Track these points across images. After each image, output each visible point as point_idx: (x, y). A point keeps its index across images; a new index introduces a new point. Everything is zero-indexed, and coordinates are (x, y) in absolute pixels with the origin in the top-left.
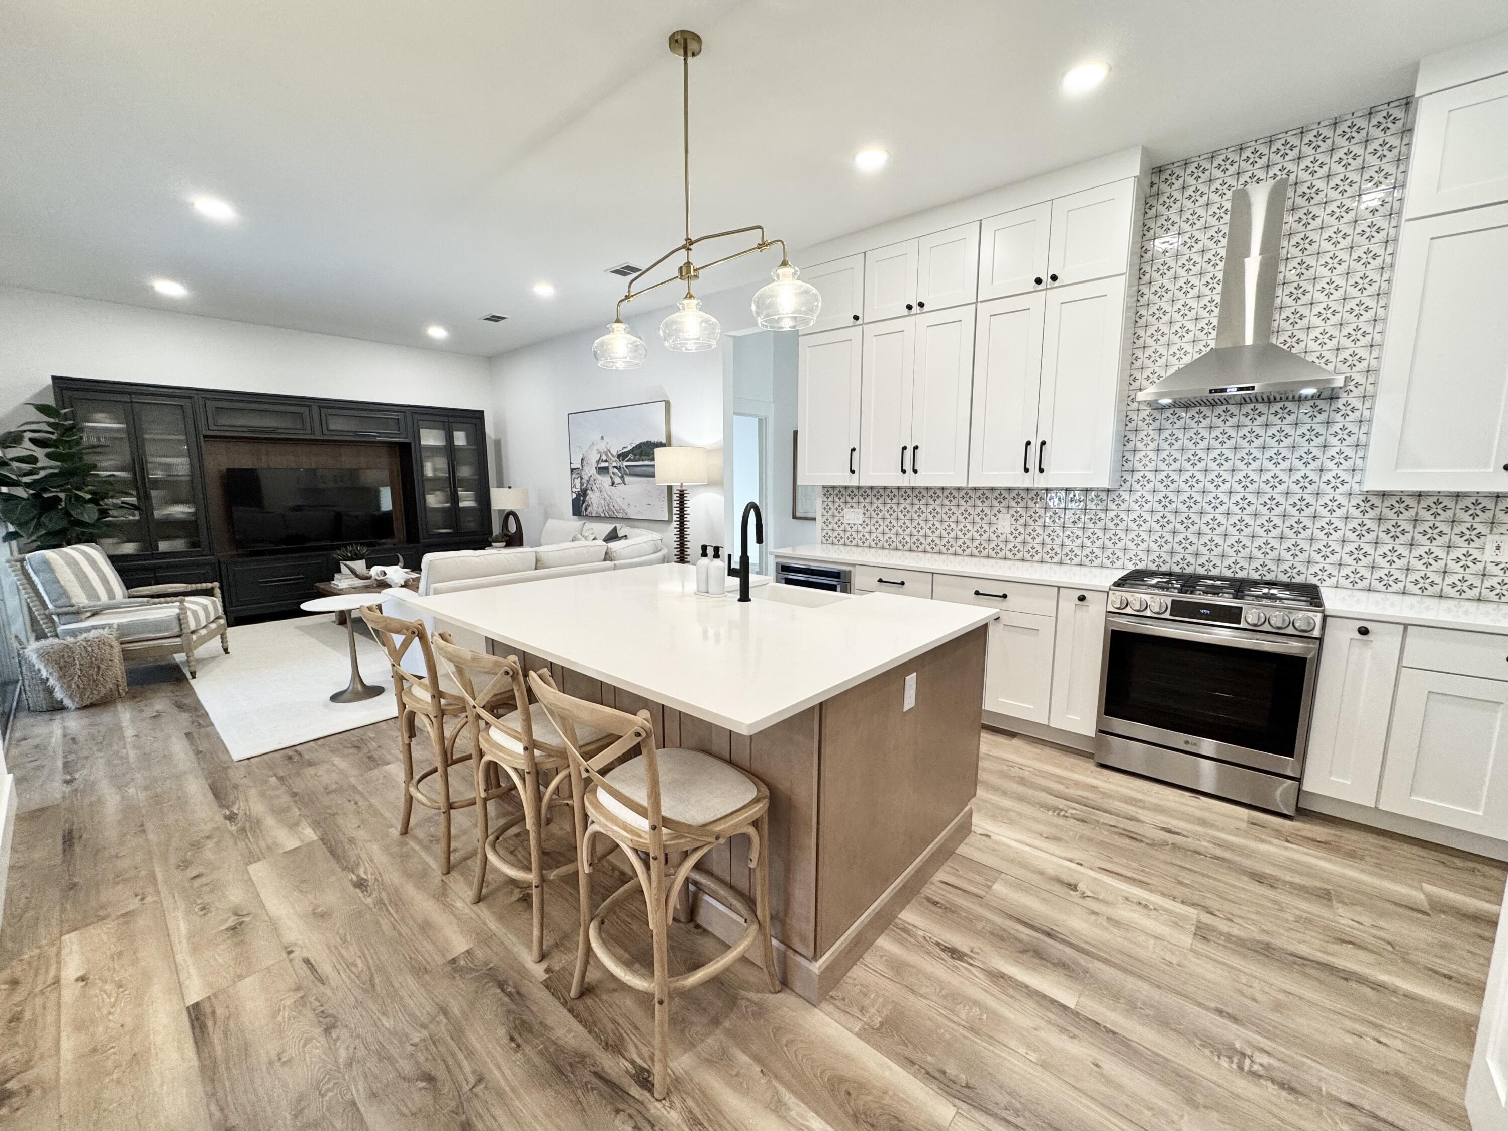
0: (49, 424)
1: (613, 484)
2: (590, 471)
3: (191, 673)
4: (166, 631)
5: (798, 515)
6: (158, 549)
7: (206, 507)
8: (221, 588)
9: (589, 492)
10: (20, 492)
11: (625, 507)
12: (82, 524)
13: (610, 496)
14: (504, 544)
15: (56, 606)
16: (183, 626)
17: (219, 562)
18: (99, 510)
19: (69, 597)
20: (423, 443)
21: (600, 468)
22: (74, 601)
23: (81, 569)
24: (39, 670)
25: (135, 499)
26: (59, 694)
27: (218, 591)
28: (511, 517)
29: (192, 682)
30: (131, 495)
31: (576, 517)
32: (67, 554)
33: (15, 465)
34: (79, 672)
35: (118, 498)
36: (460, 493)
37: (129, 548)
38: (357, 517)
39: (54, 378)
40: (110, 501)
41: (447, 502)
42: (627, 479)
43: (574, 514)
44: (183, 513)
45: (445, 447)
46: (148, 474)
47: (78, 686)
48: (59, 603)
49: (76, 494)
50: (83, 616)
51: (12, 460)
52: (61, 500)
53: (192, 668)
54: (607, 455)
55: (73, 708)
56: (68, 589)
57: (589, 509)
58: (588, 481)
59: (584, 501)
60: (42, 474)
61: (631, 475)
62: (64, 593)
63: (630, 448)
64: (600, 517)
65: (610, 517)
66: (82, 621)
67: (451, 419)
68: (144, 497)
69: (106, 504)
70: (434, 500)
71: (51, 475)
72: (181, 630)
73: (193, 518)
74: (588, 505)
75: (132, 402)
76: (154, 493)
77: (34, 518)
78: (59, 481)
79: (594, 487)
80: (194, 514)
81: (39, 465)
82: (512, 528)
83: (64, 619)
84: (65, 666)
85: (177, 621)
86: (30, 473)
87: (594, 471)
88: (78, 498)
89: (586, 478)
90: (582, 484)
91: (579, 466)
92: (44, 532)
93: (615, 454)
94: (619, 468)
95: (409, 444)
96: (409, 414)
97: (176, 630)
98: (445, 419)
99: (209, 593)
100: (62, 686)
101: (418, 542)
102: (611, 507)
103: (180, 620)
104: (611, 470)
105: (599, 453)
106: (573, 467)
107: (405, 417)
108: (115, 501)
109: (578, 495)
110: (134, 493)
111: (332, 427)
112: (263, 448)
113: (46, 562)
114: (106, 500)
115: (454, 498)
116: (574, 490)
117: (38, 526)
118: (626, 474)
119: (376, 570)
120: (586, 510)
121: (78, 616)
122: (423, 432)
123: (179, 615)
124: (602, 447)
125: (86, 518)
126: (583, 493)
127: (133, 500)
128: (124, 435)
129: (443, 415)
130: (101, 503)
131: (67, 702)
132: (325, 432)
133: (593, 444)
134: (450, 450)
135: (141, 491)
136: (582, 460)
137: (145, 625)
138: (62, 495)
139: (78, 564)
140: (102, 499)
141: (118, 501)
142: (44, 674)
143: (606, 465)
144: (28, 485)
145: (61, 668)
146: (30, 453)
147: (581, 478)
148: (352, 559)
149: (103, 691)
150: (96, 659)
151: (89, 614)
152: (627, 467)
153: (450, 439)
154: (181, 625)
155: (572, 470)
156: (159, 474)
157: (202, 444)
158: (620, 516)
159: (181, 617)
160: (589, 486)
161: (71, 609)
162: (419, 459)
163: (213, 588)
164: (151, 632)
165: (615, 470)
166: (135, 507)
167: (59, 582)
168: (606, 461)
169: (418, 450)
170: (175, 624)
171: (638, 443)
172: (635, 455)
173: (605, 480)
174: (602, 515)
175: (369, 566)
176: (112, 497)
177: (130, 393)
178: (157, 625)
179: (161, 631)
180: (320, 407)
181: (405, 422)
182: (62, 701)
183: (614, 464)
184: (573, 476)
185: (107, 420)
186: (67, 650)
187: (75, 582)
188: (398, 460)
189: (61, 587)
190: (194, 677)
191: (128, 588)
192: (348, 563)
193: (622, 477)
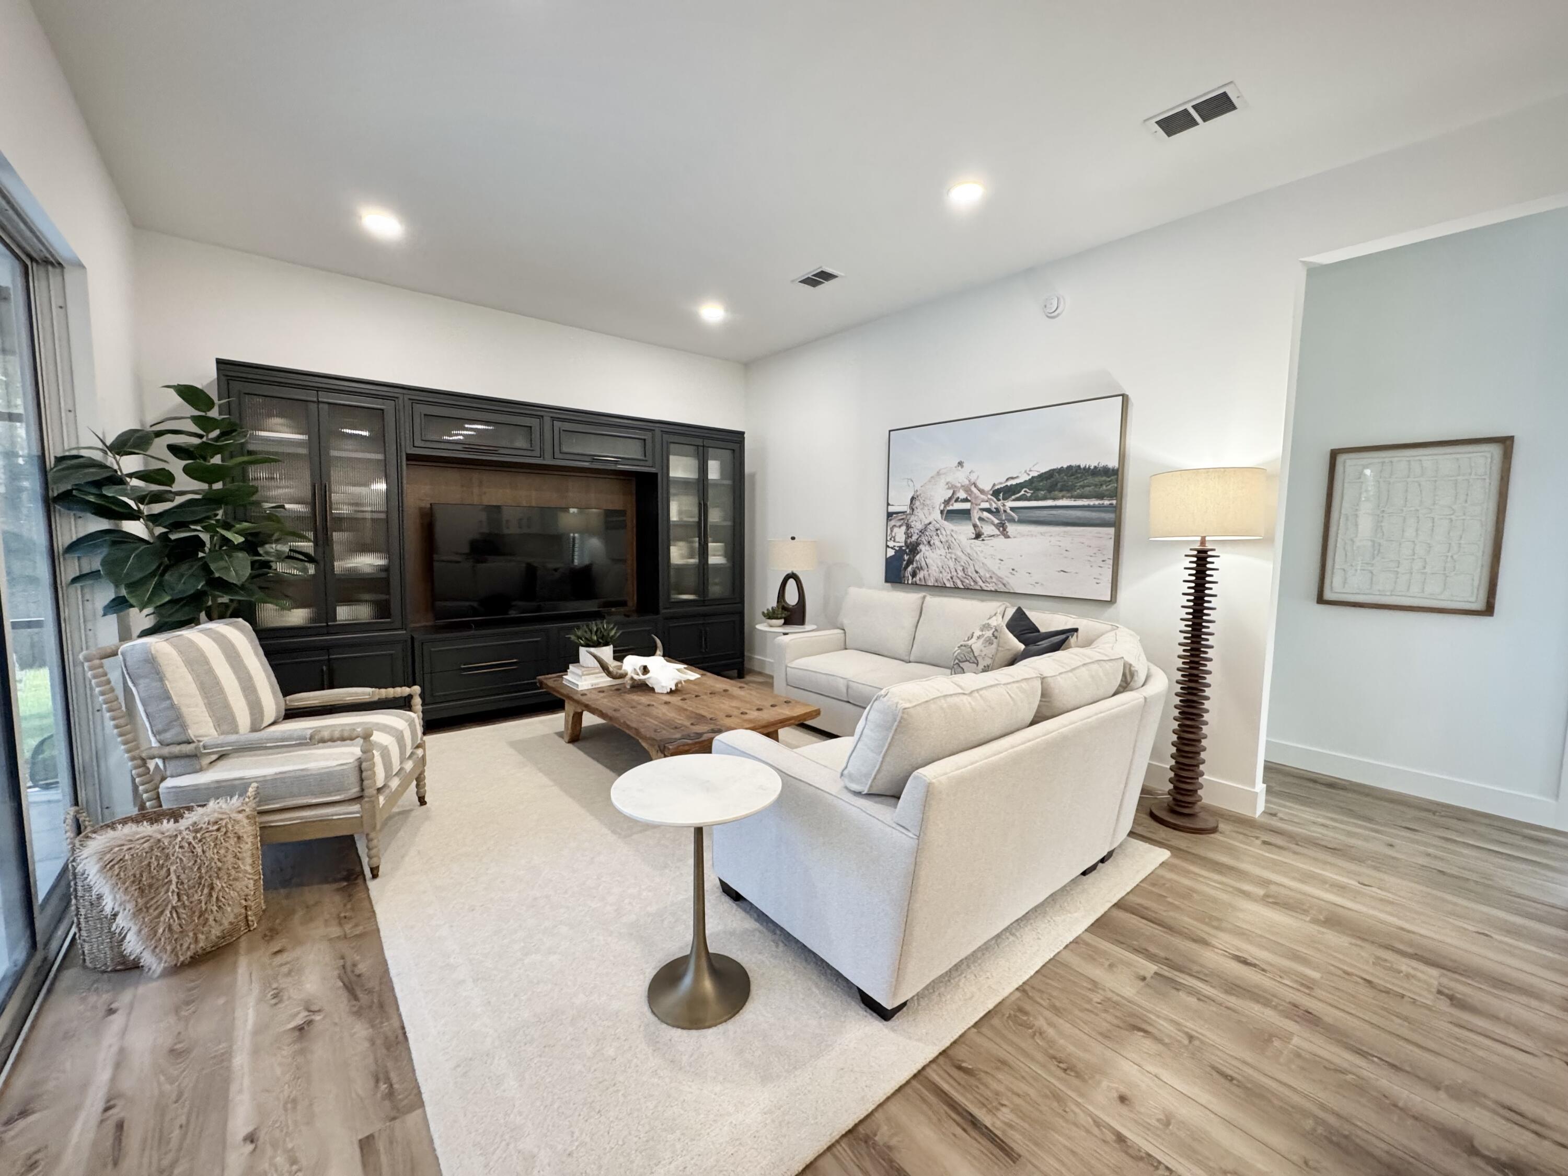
0: (196, 420)
1: (978, 536)
2: (929, 514)
3: (372, 870)
4: (338, 791)
5: (1328, 595)
6: (335, 619)
7: (401, 557)
8: (422, 696)
9: (923, 548)
10: (135, 528)
11: (1003, 573)
12: (223, 585)
13: (969, 556)
14: (782, 621)
15: (161, 743)
16: (366, 783)
17: (412, 638)
18: (253, 563)
19: (184, 727)
20: (672, 474)
21: (950, 512)
22: (192, 733)
23: (210, 671)
24: (100, 897)
25: (311, 544)
26: (133, 945)
27: (417, 702)
28: (791, 582)
29: (372, 885)
30: (305, 538)
31: (889, 585)
32: (191, 643)
33: (135, 482)
34: (175, 899)
35: (286, 543)
36: (710, 544)
37: (298, 617)
38: (556, 570)
39: (220, 362)
40: (272, 548)
41: (692, 557)
42: (1011, 528)
43: (887, 581)
44: (371, 565)
45: (698, 480)
46: (331, 509)
47: (170, 928)
48: (168, 736)
49: (223, 536)
50: (205, 761)
51: (131, 475)
52: (203, 544)
53: (374, 862)
54: (967, 490)
55: (159, 971)
56: (184, 710)
57: (921, 575)
58: (922, 532)
59: (910, 562)
60: (179, 500)
61: (1021, 521)
62: (177, 718)
63: (1024, 478)
64: (944, 587)
65: (967, 589)
66: (201, 770)
67: (707, 443)
68: (323, 541)
69: (267, 553)
70: (678, 554)
71: (190, 502)
72: (362, 790)
73: (383, 575)
74: (920, 568)
75: (319, 402)
76: (336, 536)
77: (153, 575)
78: (201, 513)
79: (935, 540)
80: (385, 569)
81: (175, 488)
82: (792, 598)
83: (172, 766)
84: (151, 886)
85: (356, 773)
86: (157, 498)
87: (937, 515)
88: (225, 541)
89: (917, 526)
90: (908, 536)
91: (906, 508)
92: (167, 599)
93: (987, 487)
94: (996, 512)
95: (656, 475)
96: (658, 433)
97: (354, 791)
98: (699, 442)
99: (404, 704)
100: (140, 931)
101: (657, 612)
102: (971, 571)
103: (361, 771)
104: (975, 515)
105: (950, 486)
106: (891, 509)
107: (653, 437)
108: (280, 547)
109: (900, 552)
110: (310, 535)
111: (565, 449)
112: (476, 476)
113: (151, 662)
114: (267, 546)
115: (703, 552)
116: (891, 544)
117: (160, 587)
118: (1012, 520)
119: (632, 663)
120: (914, 575)
121: (195, 761)
122: (672, 459)
123: (360, 762)
124: (960, 478)
125: (232, 577)
126: (913, 548)
127: (307, 546)
128: (303, 451)
129: (698, 437)
130: (261, 550)
131: (147, 959)
132: (557, 455)
133: (938, 474)
134: (701, 485)
135: (320, 535)
136: (913, 499)
137: (301, 781)
138: (205, 537)
139: (206, 662)
140: (263, 544)
141: (285, 549)
142: (109, 904)
143: (966, 506)
144: (154, 519)
145: (141, 890)
146: (160, 465)
147: (909, 527)
148: (597, 645)
149: (216, 932)
150: (209, 868)
151: (214, 757)
152: (1012, 509)
153: (703, 470)
154: (362, 780)
155: (890, 515)
156: (345, 510)
157: (404, 467)
158: (991, 587)
159: (364, 765)
160: (924, 539)
161: (187, 748)
162: (665, 495)
163: (410, 697)
164: (314, 795)
165: (986, 514)
166: (310, 559)
167: (169, 697)
168: (966, 500)
169: (665, 479)
170: (353, 778)
171: (1044, 469)
172: (1037, 489)
173: (964, 530)
174: (948, 585)
175: (619, 656)
176: (277, 541)
177: (318, 389)
178: (324, 781)
179: (329, 794)
180: (553, 419)
181: (653, 441)
182: (138, 958)
183: (985, 505)
184: (892, 523)
185: (285, 429)
186: (156, 852)
187: (199, 700)
188: (634, 497)
189: (173, 706)
190: (375, 876)
191: (285, 695)
192: (592, 650)
193: (1002, 527)
